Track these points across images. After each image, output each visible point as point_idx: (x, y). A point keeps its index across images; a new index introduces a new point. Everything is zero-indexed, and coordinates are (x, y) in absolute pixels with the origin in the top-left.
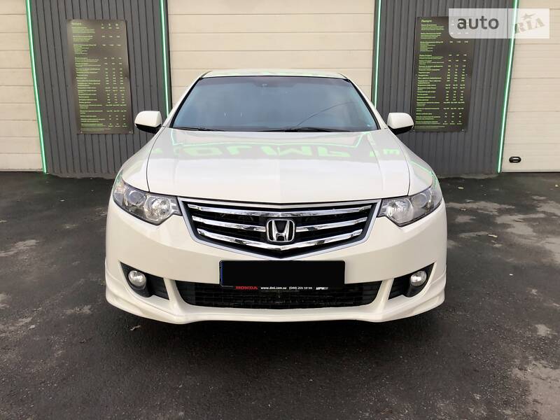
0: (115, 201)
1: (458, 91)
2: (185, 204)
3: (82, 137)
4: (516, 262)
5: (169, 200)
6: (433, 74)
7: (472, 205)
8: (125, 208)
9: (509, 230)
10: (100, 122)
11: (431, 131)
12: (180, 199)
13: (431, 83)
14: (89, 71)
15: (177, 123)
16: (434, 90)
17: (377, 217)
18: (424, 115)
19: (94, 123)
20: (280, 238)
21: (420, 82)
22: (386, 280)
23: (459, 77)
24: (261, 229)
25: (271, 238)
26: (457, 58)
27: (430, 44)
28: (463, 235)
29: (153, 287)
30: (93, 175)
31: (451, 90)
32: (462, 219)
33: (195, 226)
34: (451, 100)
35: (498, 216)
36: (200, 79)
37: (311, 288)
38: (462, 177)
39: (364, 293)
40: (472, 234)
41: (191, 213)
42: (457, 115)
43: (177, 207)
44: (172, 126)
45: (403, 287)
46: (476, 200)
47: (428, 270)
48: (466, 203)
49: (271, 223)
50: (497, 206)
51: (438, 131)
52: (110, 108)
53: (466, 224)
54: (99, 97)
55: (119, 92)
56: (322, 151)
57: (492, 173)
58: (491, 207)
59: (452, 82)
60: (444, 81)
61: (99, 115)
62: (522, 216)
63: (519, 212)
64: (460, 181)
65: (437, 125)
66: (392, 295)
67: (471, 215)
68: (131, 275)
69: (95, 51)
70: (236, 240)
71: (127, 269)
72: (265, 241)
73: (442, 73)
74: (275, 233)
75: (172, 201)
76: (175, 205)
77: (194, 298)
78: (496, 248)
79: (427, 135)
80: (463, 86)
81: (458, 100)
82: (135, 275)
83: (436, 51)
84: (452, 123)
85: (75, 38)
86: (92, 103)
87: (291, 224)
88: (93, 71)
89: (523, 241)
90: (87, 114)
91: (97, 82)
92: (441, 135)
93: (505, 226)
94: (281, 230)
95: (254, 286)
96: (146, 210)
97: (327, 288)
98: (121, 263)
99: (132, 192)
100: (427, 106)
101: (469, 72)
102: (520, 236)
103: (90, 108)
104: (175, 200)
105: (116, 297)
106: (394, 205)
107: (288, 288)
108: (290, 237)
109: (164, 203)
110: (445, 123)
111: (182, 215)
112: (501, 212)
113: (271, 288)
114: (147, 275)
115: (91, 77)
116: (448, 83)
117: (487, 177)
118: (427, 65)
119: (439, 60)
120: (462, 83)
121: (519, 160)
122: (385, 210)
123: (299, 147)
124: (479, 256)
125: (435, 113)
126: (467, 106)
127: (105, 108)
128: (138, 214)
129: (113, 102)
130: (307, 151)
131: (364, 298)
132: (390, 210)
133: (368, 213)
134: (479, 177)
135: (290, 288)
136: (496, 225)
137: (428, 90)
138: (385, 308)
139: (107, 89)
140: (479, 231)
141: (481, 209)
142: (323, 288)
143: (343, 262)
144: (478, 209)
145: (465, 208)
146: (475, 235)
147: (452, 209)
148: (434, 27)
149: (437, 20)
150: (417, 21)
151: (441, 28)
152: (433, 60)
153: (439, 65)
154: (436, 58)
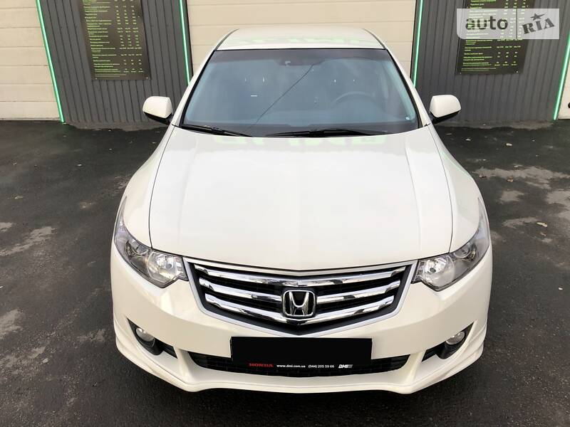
2: (192, 265)
3: (97, 83)
5: (172, 258)
7: (520, 174)
9: (562, 215)
10: (115, 67)
11: (480, 73)
12: (186, 260)
14: (98, 9)
17: (412, 282)
19: (108, 68)
22: (416, 353)
24: (278, 298)
25: (288, 311)
28: (508, 223)
30: (112, 126)
32: (509, 196)
33: (203, 291)
35: (550, 191)
36: (214, 51)
37: (333, 366)
38: (511, 126)
40: (519, 222)
41: (198, 274)
42: (511, 55)
43: (183, 269)
44: (181, 125)
46: (526, 164)
48: (514, 169)
49: (288, 294)
50: (549, 174)
51: (487, 74)
52: (123, 51)
53: (512, 204)
54: (112, 39)
55: (132, 34)
57: (546, 121)
58: (542, 176)
61: (113, 60)
64: (509, 134)
65: (487, 66)
67: (518, 190)
71: (133, 326)
73: (499, 4)
74: (293, 306)
76: (180, 265)
78: (545, 245)
79: (475, 78)
84: (506, 64)
86: (105, 45)
88: (102, 9)
90: (100, 58)
91: (108, 22)
92: (491, 78)
93: (557, 207)
95: (269, 363)
97: (351, 366)
98: (128, 321)
100: (478, 44)
101: (531, 3)
103: (103, 52)
104: (180, 260)
107: (307, 367)
108: (310, 310)
111: (188, 280)
112: (554, 184)
113: (288, 366)
115: (100, 16)
117: (540, 126)
122: (422, 272)
124: (525, 257)
125: (486, 52)
127: (118, 52)
129: (126, 45)
133: (401, 276)
134: (530, 128)
135: (310, 366)
136: (546, 206)
139: (120, 30)
140: (527, 217)
141: (530, 180)
142: (346, 366)
143: (371, 339)
144: (527, 179)
145: (513, 178)
146: (521, 224)
147: (498, 179)
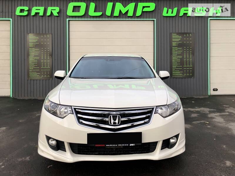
0: (45, 109)
1: (189, 61)
2: (75, 109)
4: (217, 134)
5: (68, 107)
6: (178, 55)
7: (198, 109)
8: (49, 111)
9: (214, 120)
10: (38, 75)
11: (179, 78)
12: (72, 107)
13: (178, 58)
14: (35, 53)
15: (72, 75)
16: (179, 61)
17: (154, 114)
18: (175, 71)
19: (35, 75)
20: (115, 123)
21: (174, 58)
22: (160, 141)
23: (189, 56)
24: (107, 119)
25: (111, 123)
26: (188, 48)
27: (176, 43)
28: (194, 122)
29: (59, 146)
30: (33, 98)
31: (186, 61)
32: (193, 115)
33: (79, 118)
34: (186, 65)
35: (209, 114)
36: (82, 58)
37: (127, 145)
38: (194, 97)
39: (150, 147)
40: (198, 122)
41: (77, 113)
42: (189, 71)
43: (72, 111)
44: (70, 77)
45: (167, 144)
46: (200, 107)
47: (177, 136)
48: (195, 108)
49: (110, 117)
50: (208, 109)
53: (195, 117)
55: (47, 62)
56: (134, 87)
57: (206, 96)
58: (206, 110)
59: (186, 58)
60: (183, 57)
62: (218, 114)
63: (218, 112)
64: (193, 99)
65: (181, 75)
66: (162, 148)
67: (197, 114)
68: (50, 141)
70: (96, 124)
71: (48, 138)
72: (108, 124)
73: (182, 54)
74: (112, 121)
75: (69, 108)
76: (71, 110)
77: (77, 151)
78: (208, 128)
79: (177, 79)
80: (191, 60)
81: (189, 65)
82: (52, 141)
83: (179, 45)
84: (188, 75)
85: (30, 41)
86: (35, 66)
87: (119, 117)
89: (220, 124)
90: (32, 71)
91: (38, 58)
92: (183, 79)
93: (212, 118)
94: (115, 120)
95: (103, 144)
96: (58, 112)
98: (46, 135)
99: (52, 104)
100: (177, 67)
101: (193, 54)
102: (218, 122)
103: (34, 69)
104: (70, 107)
105: (43, 151)
106: (161, 109)
107: (118, 145)
108: (119, 123)
109: (66, 109)
110: (185, 75)
111: (73, 114)
112: (211, 112)
113: (110, 145)
114: (57, 141)
116: (185, 58)
117: (204, 97)
118: (176, 51)
119: (181, 49)
120: (191, 58)
121: (217, 90)
122: (158, 111)
123: (123, 85)
124: (201, 131)
125: (180, 70)
126: (193, 67)
128: (55, 114)
129: (44, 66)
130: (127, 86)
131: (150, 149)
132: (160, 111)
133: (151, 112)
134: (201, 97)
135: (119, 145)
136: (208, 118)
137: (177, 61)
138: (159, 154)
140: (201, 120)
141: (202, 111)
142: (133, 145)
143: (141, 133)
144: (200, 111)
145: (195, 110)
146: (199, 122)
147: (190, 111)
148: (178, 36)
149: (179, 34)
150: (171, 34)
151: (180, 37)
152: (178, 49)
153: (180, 51)
154: (179, 48)
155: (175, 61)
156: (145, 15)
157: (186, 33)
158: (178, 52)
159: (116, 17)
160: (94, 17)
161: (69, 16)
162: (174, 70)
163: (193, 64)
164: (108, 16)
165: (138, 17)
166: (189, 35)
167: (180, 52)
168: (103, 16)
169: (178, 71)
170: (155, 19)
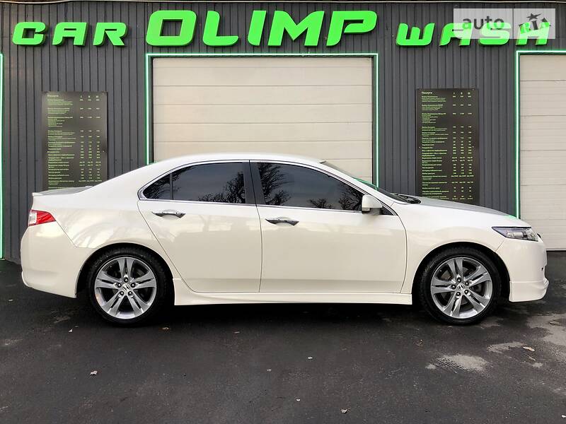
1: (466, 163)
6: (437, 146)
9: (547, 339)
13: (436, 156)
14: (63, 144)
16: (440, 163)
18: (430, 190)
21: (424, 155)
23: (466, 150)
26: (462, 130)
27: (432, 115)
28: (493, 348)
31: (458, 163)
34: (458, 173)
35: (529, 316)
40: (504, 347)
42: (466, 189)
52: (83, 184)
54: (72, 172)
55: (94, 167)
59: (458, 155)
60: (450, 154)
63: (552, 309)
69: (71, 123)
73: (447, 145)
78: (537, 369)
80: (470, 159)
81: (466, 173)
83: (439, 122)
84: (462, 198)
85: (50, 111)
86: (63, 178)
88: (67, 144)
91: (71, 156)
93: (540, 332)
100: (434, 179)
101: (476, 144)
103: (60, 185)
110: (455, 198)
112: (532, 310)
115: (64, 150)
116: (455, 156)
118: (430, 136)
119: (443, 132)
120: (469, 155)
125: (442, 187)
126: (477, 180)
127: (77, 185)
129: (86, 178)
137: (434, 163)
139: (82, 164)
140: (511, 341)
146: (507, 348)
148: (435, 98)
149: (438, 92)
150: (417, 92)
151: (443, 100)
152: (437, 132)
153: (442, 136)
154: (440, 129)
155: (429, 163)
156: (350, 42)
157: (458, 91)
158: (436, 140)
159: (276, 48)
160: (216, 48)
161: (153, 46)
162: (426, 187)
163: (476, 171)
164: (254, 46)
165: (331, 48)
166: (465, 94)
167: (441, 140)
168: (242, 45)
169: (436, 190)
170: (377, 54)
